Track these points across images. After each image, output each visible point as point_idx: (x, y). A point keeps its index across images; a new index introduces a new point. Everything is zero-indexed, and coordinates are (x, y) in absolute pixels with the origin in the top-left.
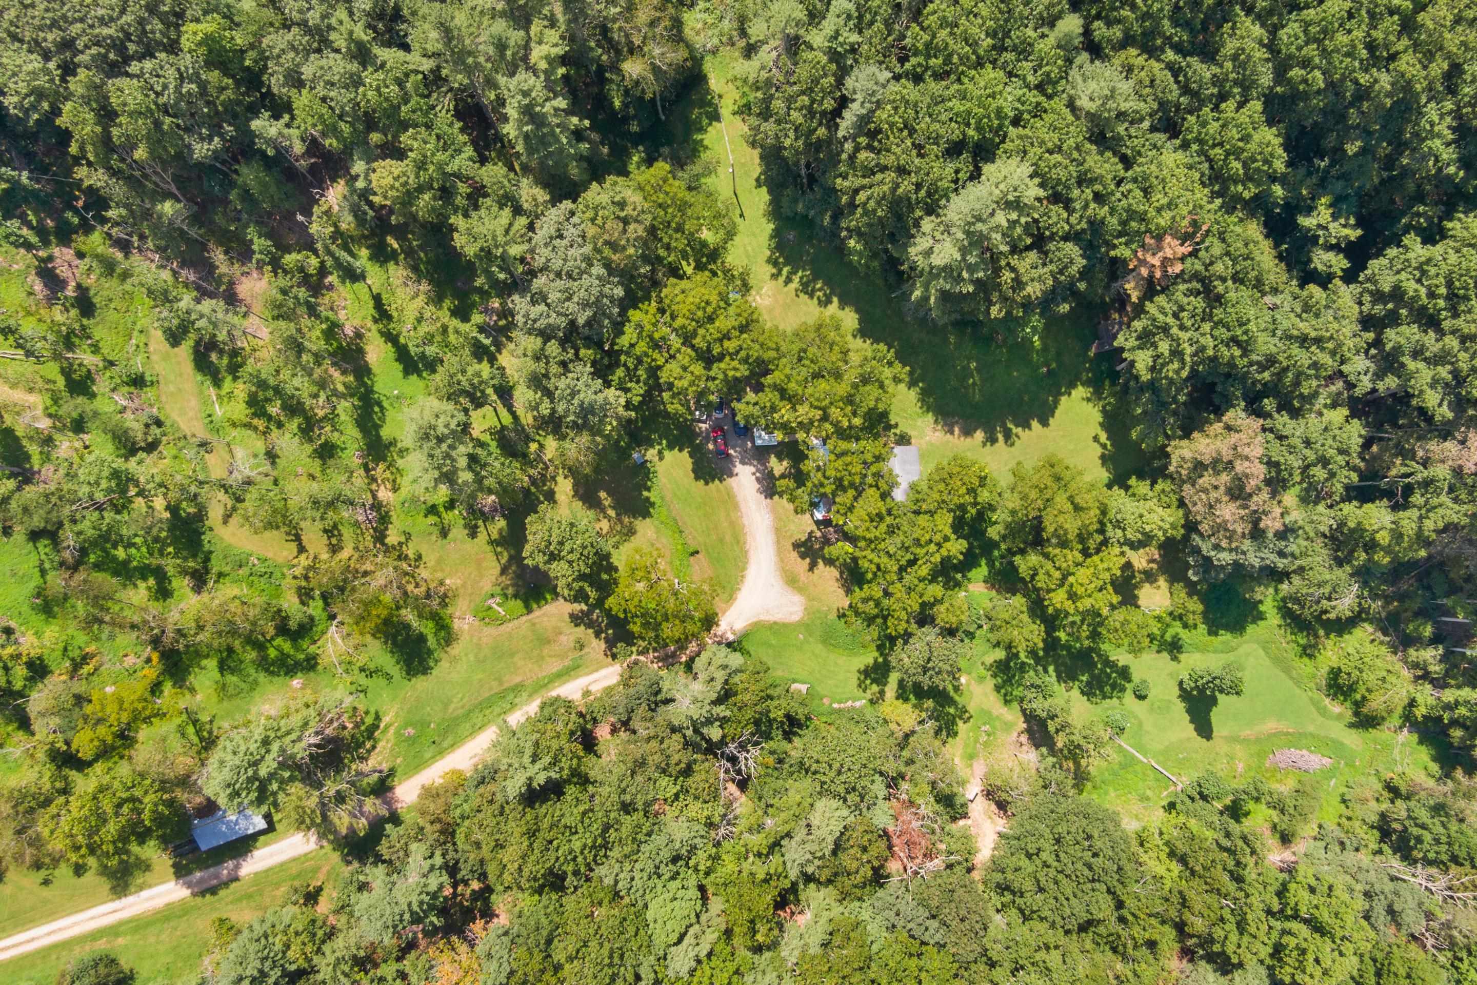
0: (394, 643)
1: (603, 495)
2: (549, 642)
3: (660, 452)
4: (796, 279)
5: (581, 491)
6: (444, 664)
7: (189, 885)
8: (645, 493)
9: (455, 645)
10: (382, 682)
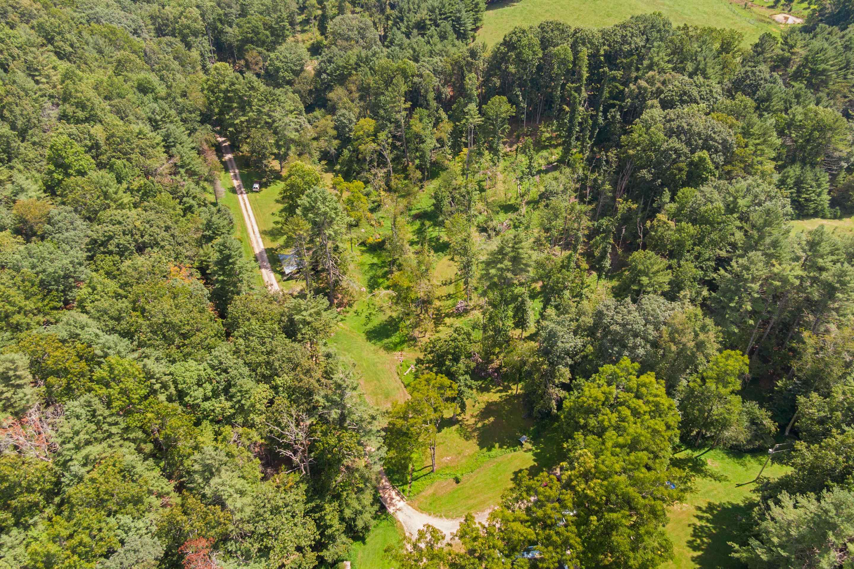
0: (385, 325)
1: (492, 419)
2: (387, 398)
3: (530, 450)
4: (703, 523)
5: (492, 407)
6: (373, 347)
7: (261, 253)
8: (497, 445)
9: (385, 352)
10: (364, 322)
